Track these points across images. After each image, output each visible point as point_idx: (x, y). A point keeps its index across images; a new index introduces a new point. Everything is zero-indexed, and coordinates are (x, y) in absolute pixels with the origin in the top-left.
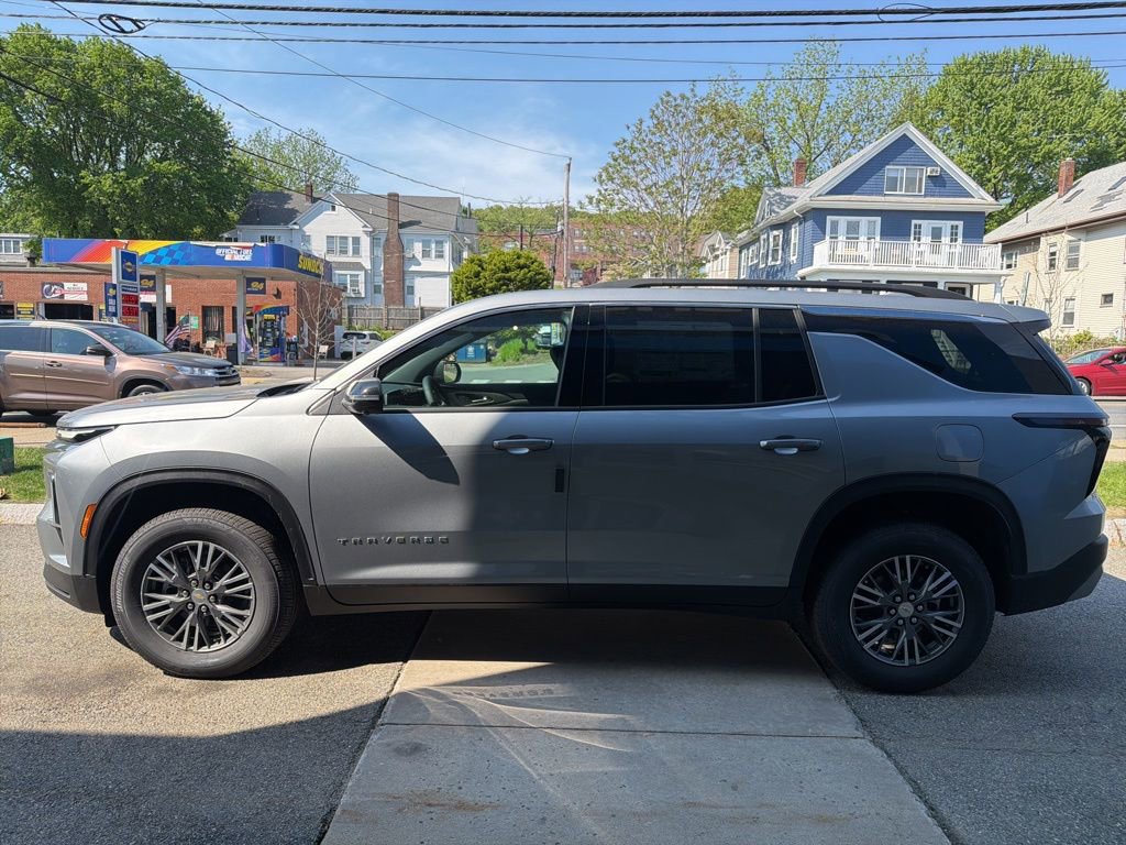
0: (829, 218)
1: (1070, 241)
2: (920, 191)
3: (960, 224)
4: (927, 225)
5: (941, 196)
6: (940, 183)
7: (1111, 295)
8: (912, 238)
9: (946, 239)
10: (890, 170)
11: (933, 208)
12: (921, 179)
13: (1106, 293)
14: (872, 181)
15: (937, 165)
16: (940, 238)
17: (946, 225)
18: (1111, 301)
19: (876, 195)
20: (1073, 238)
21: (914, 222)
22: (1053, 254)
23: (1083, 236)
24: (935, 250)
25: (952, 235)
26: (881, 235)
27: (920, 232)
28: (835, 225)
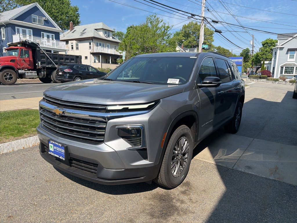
0: (16, 28)
1: (76, 43)
2: (42, 24)
3: (54, 35)
4: (45, 34)
5: (48, 26)
6: (47, 22)
7: (87, 57)
8: (42, 37)
9: (51, 39)
10: (33, 16)
11: (47, 29)
12: (42, 20)
13: (86, 56)
14: (28, 18)
15: (46, 17)
16: (49, 38)
17: (50, 35)
18: (87, 58)
19: (30, 22)
20: (77, 42)
21: (42, 32)
22: (72, 45)
23: (79, 42)
24: (48, 42)
25: (52, 38)
26: (33, 35)
27: (44, 36)
28: (18, 30)
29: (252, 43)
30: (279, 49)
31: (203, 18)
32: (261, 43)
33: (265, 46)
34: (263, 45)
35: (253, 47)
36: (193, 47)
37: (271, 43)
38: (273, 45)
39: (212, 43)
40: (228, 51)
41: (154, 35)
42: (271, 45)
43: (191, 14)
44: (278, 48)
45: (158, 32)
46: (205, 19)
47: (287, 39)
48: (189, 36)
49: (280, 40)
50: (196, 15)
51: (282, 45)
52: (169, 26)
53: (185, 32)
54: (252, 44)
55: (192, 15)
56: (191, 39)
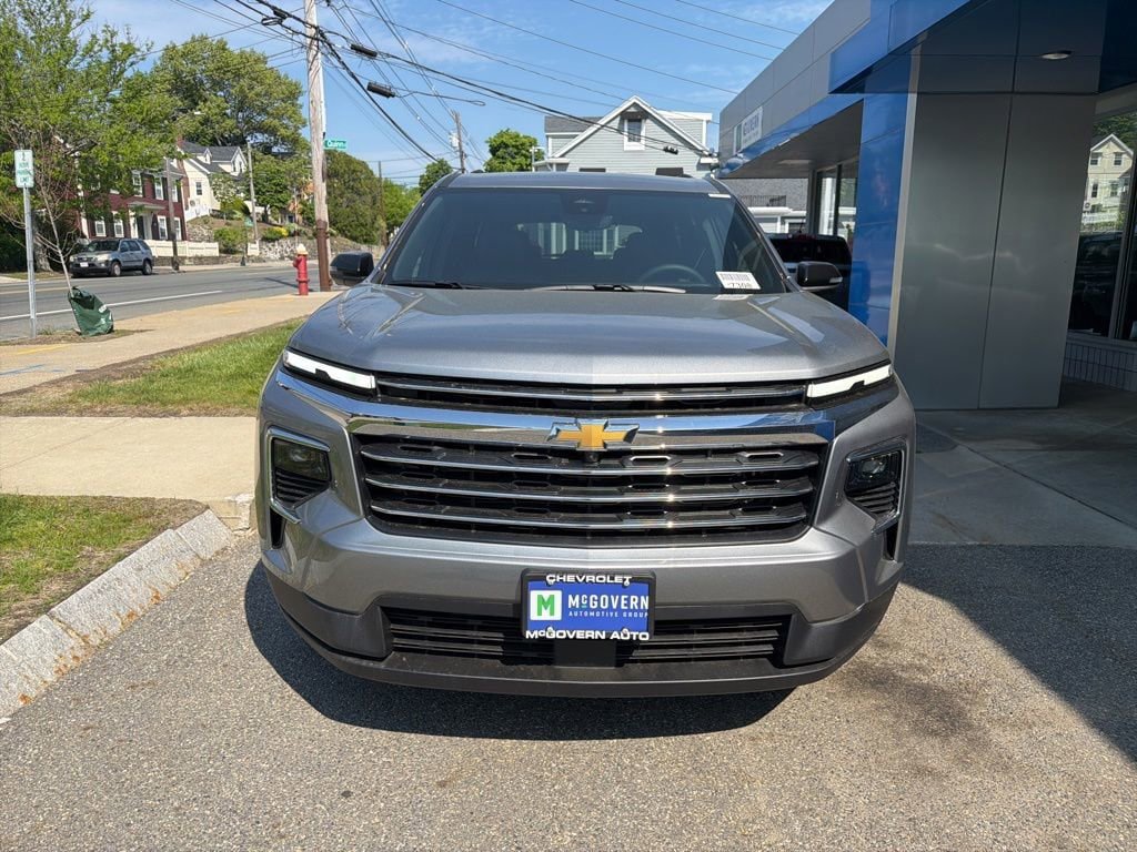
29: (455, 142)
30: (554, 167)
31: (314, 30)
32: (487, 142)
33: (499, 153)
34: (494, 151)
35: (462, 155)
36: (224, 145)
37: (516, 147)
38: (523, 155)
39: (300, 131)
40: (363, 164)
41: (59, 77)
42: (516, 154)
43: (274, 8)
44: (551, 165)
45: (80, 65)
46: (322, 35)
47: (574, 137)
48: (200, 97)
49: (554, 137)
50: (290, 16)
51: (563, 156)
52: (136, 46)
53: (178, 75)
54: (457, 145)
55: (275, 13)
56: (210, 109)
